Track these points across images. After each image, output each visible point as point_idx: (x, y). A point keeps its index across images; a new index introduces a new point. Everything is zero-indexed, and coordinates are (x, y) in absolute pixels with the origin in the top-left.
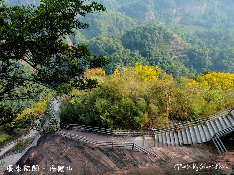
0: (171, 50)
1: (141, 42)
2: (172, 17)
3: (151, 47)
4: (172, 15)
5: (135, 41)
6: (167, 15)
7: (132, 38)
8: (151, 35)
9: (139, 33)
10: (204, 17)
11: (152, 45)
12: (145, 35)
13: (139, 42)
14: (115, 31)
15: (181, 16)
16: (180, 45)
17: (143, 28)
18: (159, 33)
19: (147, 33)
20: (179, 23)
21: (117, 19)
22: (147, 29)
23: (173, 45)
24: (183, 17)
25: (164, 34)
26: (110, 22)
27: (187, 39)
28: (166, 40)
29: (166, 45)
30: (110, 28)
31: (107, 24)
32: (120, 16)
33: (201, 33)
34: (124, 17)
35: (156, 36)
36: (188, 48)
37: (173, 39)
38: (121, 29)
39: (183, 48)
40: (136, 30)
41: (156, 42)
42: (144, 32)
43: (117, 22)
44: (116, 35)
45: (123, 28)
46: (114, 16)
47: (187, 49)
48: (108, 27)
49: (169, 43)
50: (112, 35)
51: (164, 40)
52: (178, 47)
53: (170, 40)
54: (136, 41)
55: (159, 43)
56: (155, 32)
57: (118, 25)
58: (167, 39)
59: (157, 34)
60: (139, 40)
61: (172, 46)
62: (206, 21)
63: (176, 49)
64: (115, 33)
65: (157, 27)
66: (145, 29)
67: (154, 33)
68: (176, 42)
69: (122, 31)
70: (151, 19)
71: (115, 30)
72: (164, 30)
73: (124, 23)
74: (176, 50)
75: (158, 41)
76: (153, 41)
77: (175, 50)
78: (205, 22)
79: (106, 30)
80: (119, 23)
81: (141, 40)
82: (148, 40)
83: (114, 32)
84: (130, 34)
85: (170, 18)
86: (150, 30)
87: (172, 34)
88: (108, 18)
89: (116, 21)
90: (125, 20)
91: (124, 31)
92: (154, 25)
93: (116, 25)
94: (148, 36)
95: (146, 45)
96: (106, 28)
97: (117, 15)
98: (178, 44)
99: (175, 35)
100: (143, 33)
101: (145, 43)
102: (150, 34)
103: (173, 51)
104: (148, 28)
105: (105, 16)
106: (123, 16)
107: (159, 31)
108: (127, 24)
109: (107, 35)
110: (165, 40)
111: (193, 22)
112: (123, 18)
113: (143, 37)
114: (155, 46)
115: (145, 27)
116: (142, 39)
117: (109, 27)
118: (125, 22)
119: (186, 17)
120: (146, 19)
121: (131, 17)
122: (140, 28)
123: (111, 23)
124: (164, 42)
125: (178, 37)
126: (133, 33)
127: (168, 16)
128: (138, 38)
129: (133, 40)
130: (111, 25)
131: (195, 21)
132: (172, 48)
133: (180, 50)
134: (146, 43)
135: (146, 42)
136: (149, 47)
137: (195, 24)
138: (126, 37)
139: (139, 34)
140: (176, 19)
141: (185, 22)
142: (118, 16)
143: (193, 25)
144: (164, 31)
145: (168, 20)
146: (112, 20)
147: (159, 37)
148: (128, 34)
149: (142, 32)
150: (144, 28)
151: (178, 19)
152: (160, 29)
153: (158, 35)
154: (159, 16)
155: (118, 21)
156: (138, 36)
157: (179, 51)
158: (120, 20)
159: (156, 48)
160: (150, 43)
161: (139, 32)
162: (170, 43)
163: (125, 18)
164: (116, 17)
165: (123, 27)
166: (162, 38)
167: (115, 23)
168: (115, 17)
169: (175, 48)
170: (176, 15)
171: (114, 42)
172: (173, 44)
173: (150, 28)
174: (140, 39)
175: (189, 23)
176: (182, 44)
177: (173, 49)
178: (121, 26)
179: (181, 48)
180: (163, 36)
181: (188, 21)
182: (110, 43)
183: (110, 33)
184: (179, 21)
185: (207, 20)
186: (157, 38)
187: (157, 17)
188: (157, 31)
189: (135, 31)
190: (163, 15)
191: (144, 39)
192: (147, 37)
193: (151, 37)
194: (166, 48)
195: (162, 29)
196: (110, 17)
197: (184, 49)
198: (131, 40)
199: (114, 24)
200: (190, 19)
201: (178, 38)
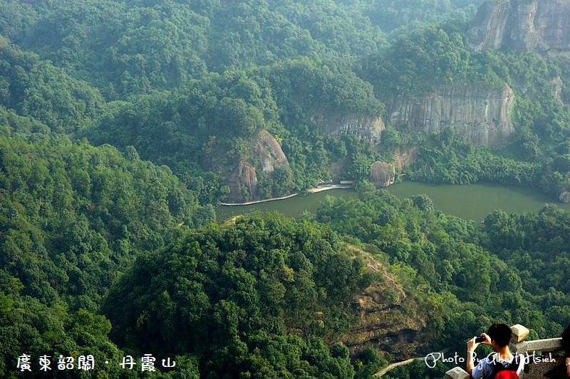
0: (362, 337)
1: (211, 311)
2: (368, 154)
3: (262, 335)
4: (368, 145)
5: (179, 312)
6: (343, 149)
7: (166, 293)
8: (258, 277)
9: (200, 269)
10: (517, 146)
11: (265, 326)
12: (227, 278)
13: (198, 312)
14: (87, 246)
15: (410, 145)
16: (404, 311)
17: (213, 245)
18: (295, 264)
19: (236, 265)
20: (407, 178)
21: (94, 183)
22: (235, 247)
23: (368, 312)
24: (421, 149)
25: (320, 264)
26: (58, 203)
27: (441, 270)
28: (330, 293)
29: (334, 316)
30: (59, 230)
31: (43, 212)
32: (111, 164)
33: (507, 229)
34: (130, 169)
35: (282, 277)
36: (445, 319)
37: (365, 281)
38: (117, 234)
39: (418, 321)
40: (182, 253)
41: (285, 307)
42: (221, 260)
43: (95, 199)
44: (94, 265)
45: (131, 229)
46: (79, 171)
47: (442, 323)
48: (48, 229)
49: (345, 305)
50: (73, 267)
51: (320, 295)
52: (397, 322)
53: (353, 290)
54: (184, 309)
55: (297, 311)
56: (277, 261)
57: (103, 215)
58: (337, 285)
59: (286, 268)
60: (200, 305)
61: (363, 320)
62: (529, 166)
63: (385, 332)
64: (86, 258)
65: (285, 234)
66: (225, 244)
67: (267, 263)
68: (383, 297)
69: (125, 244)
70: (269, 168)
71: (85, 241)
72: (318, 248)
73: (131, 201)
74: (389, 335)
75: (291, 303)
76: (268, 303)
77: (383, 337)
78: (526, 170)
79: (35, 246)
80: (106, 200)
81: (208, 305)
82: (242, 302)
83: (82, 250)
84: (156, 273)
85: (361, 158)
86: (249, 248)
87: (356, 264)
88: (47, 181)
89: (93, 190)
90: (136, 186)
91: (132, 240)
92: (270, 225)
93: (92, 215)
94: (243, 280)
95: (234, 329)
96: (38, 232)
97: (94, 161)
98: (392, 307)
99: (373, 263)
100: (216, 267)
101: (229, 318)
102: (248, 269)
103: (374, 340)
104: (240, 241)
105: (35, 169)
106: (126, 164)
107: (292, 251)
108: (147, 205)
109: (43, 269)
110: (324, 295)
111: (471, 171)
112: (129, 176)
113: (221, 286)
114: (282, 327)
115: (226, 237)
116: (214, 297)
117: (53, 225)
118: (139, 193)
119: (436, 150)
120: (244, 169)
121: (172, 165)
122: (202, 243)
123: (63, 205)
124: (325, 302)
125: (390, 271)
126: (168, 267)
127: (350, 150)
128: (195, 291)
129: (171, 305)
130: (62, 216)
131: (478, 167)
132: (369, 329)
133: (409, 333)
134: (234, 318)
135: (235, 315)
136: (252, 337)
137: (483, 180)
138: (136, 289)
139: (198, 275)
140: (391, 160)
141: (432, 171)
142: (101, 168)
143: (472, 182)
144: (315, 249)
145: (353, 169)
146: (71, 192)
147: (297, 283)
148: (145, 274)
149: (212, 263)
150: (220, 245)
151: (399, 162)
152: (299, 240)
153: (289, 271)
154: (305, 152)
155: (100, 190)
156: (196, 285)
157: (401, 338)
158: (110, 184)
159: (283, 337)
160: (257, 317)
161: (194, 262)
162: (355, 306)
163: (137, 177)
164: (90, 171)
165: (127, 222)
166: (312, 284)
167: (89, 203)
168: (86, 173)
169: (383, 326)
170: (386, 144)
171: (69, 328)
172: (369, 306)
173: (247, 238)
174: (203, 297)
175: (452, 175)
176: (411, 306)
177: (372, 334)
178: (118, 217)
179: (412, 325)
180: (316, 276)
181: (449, 167)
182: (50, 335)
183: (57, 262)
184: (404, 167)
185: (532, 160)
186: (284, 289)
187: (297, 158)
188: (283, 255)
189: (176, 260)
190: (328, 147)
191: (225, 298)
192: (235, 287)
193: (257, 287)
194: (336, 330)
195: (309, 242)
196: (61, 172)
197: (428, 323)
198: (158, 306)
199: (83, 208)
200: (455, 161)
201: (390, 278)
